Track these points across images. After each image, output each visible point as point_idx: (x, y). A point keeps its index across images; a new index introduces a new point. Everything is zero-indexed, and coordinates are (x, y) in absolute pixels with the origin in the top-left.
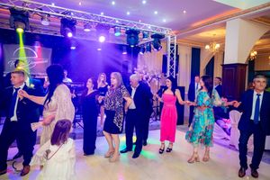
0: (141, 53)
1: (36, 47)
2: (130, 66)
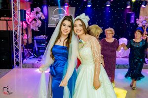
0: (143, 6)
1: (66, 7)
2: (133, 17)
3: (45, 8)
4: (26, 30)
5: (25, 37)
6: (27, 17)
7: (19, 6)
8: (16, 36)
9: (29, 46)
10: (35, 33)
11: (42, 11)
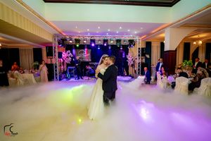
1: (85, 49)
3: (74, 51)
4: (63, 63)
5: (62, 67)
6: (63, 56)
7: (57, 50)
8: (56, 67)
9: (65, 73)
10: (68, 65)
11: (72, 52)
